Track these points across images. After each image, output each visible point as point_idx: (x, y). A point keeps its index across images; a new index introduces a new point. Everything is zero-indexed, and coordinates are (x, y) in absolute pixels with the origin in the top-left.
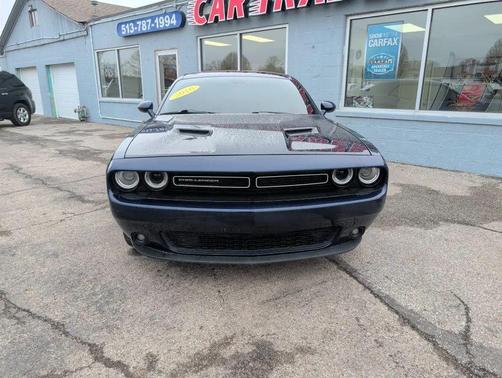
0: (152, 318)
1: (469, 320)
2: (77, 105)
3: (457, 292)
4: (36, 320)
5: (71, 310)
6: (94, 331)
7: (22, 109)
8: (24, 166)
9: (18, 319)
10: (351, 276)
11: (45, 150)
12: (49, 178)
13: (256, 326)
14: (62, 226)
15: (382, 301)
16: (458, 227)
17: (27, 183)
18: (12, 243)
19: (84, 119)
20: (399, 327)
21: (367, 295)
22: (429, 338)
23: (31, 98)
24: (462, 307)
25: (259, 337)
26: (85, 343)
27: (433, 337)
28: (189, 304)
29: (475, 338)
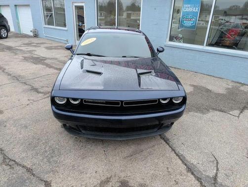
0: (73, 166)
1: (218, 170)
2: (32, 28)
3: (214, 153)
4: (19, 166)
5: (35, 161)
6: (47, 173)
7: (3, 30)
8: (7, 67)
9: (10, 166)
10: (166, 143)
11: (17, 57)
12: (19, 76)
13: (121, 171)
14: (28, 108)
15: (179, 158)
16: (218, 113)
17: (9, 79)
18: (4, 118)
19: (36, 36)
20: (186, 173)
21: (173, 155)
22: (198, 179)
23: (7, 23)
24: (215, 162)
25: (122, 178)
26: (42, 180)
27: (201, 179)
28: (90, 158)
29: (219, 180)
